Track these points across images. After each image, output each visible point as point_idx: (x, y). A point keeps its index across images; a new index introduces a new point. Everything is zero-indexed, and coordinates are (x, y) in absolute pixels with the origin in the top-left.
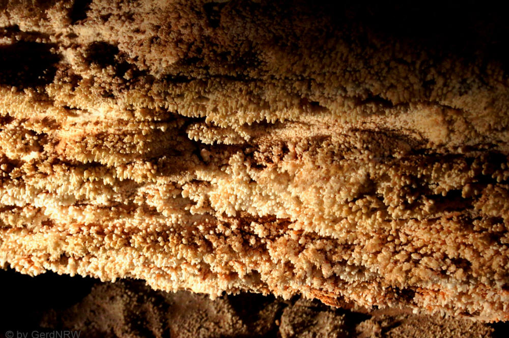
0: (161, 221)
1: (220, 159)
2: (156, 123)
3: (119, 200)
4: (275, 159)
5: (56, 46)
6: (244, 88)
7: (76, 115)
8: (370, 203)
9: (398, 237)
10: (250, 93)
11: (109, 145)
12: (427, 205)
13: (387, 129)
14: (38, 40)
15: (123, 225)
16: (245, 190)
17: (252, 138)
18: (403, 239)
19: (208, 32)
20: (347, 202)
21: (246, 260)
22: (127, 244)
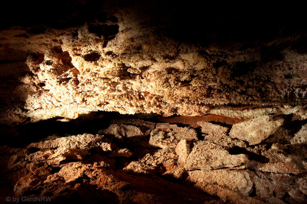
0: (121, 93)
1: (134, 77)
2: (120, 68)
3: (112, 88)
4: (146, 76)
5: (100, 53)
6: (139, 55)
7: (103, 68)
8: (167, 84)
9: (173, 94)
10: (140, 56)
11: (110, 73)
12: (180, 84)
13: (171, 67)
14: (96, 52)
15: (113, 94)
16: (140, 84)
17: (142, 72)
18: (175, 94)
19: (131, 43)
20: (162, 84)
21: (140, 102)
22: (114, 98)
